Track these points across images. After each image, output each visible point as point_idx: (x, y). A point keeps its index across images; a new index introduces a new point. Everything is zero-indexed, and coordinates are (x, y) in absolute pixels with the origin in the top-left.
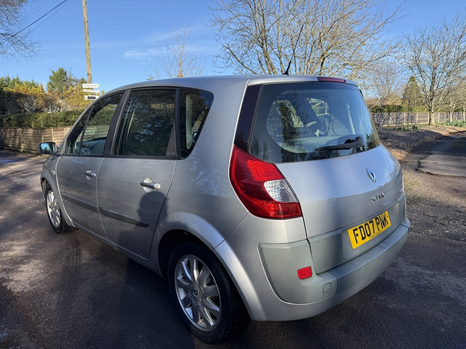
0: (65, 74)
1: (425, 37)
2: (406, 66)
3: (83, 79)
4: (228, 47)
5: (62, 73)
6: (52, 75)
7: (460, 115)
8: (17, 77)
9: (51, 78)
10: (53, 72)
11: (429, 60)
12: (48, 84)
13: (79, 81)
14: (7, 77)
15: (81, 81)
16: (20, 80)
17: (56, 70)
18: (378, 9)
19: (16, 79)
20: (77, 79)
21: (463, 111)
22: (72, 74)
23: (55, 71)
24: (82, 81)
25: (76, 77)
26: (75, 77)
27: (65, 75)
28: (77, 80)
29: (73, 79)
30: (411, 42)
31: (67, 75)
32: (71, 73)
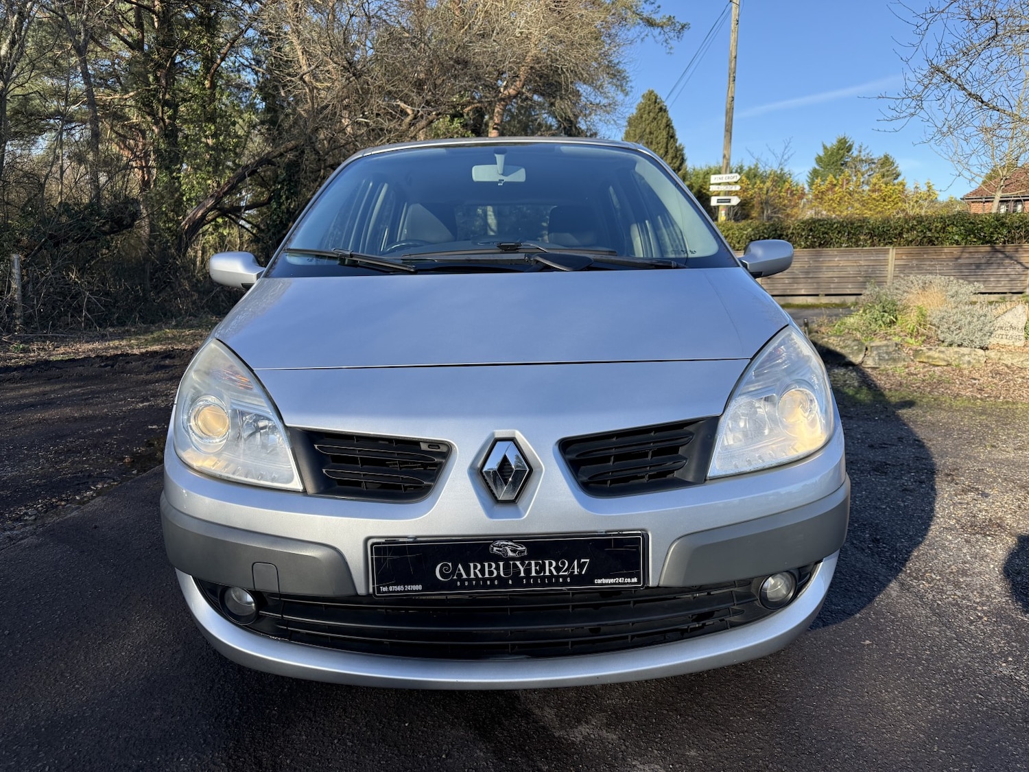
0: (849, 149)
3: (886, 158)
5: (844, 146)
6: (822, 154)
8: (755, 163)
9: (819, 160)
10: (825, 148)
12: (811, 174)
13: (876, 161)
14: (740, 165)
15: (881, 162)
16: (759, 170)
17: (832, 142)
19: (753, 167)
20: (873, 157)
22: (863, 148)
23: (829, 146)
24: (884, 161)
25: (870, 154)
26: (868, 154)
27: (848, 152)
28: (872, 159)
29: (864, 158)
31: (853, 150)
32: (861, 147)
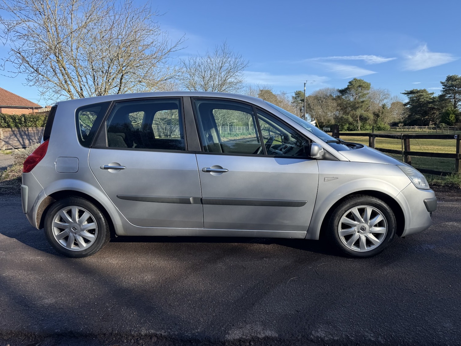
1: (197, 64)
2: (185, 86)
4: (18, 52)
7: (226, 128)
11: (201, 83)
18: (164, 39)
21: (227, 125)
30: (187, 67)
